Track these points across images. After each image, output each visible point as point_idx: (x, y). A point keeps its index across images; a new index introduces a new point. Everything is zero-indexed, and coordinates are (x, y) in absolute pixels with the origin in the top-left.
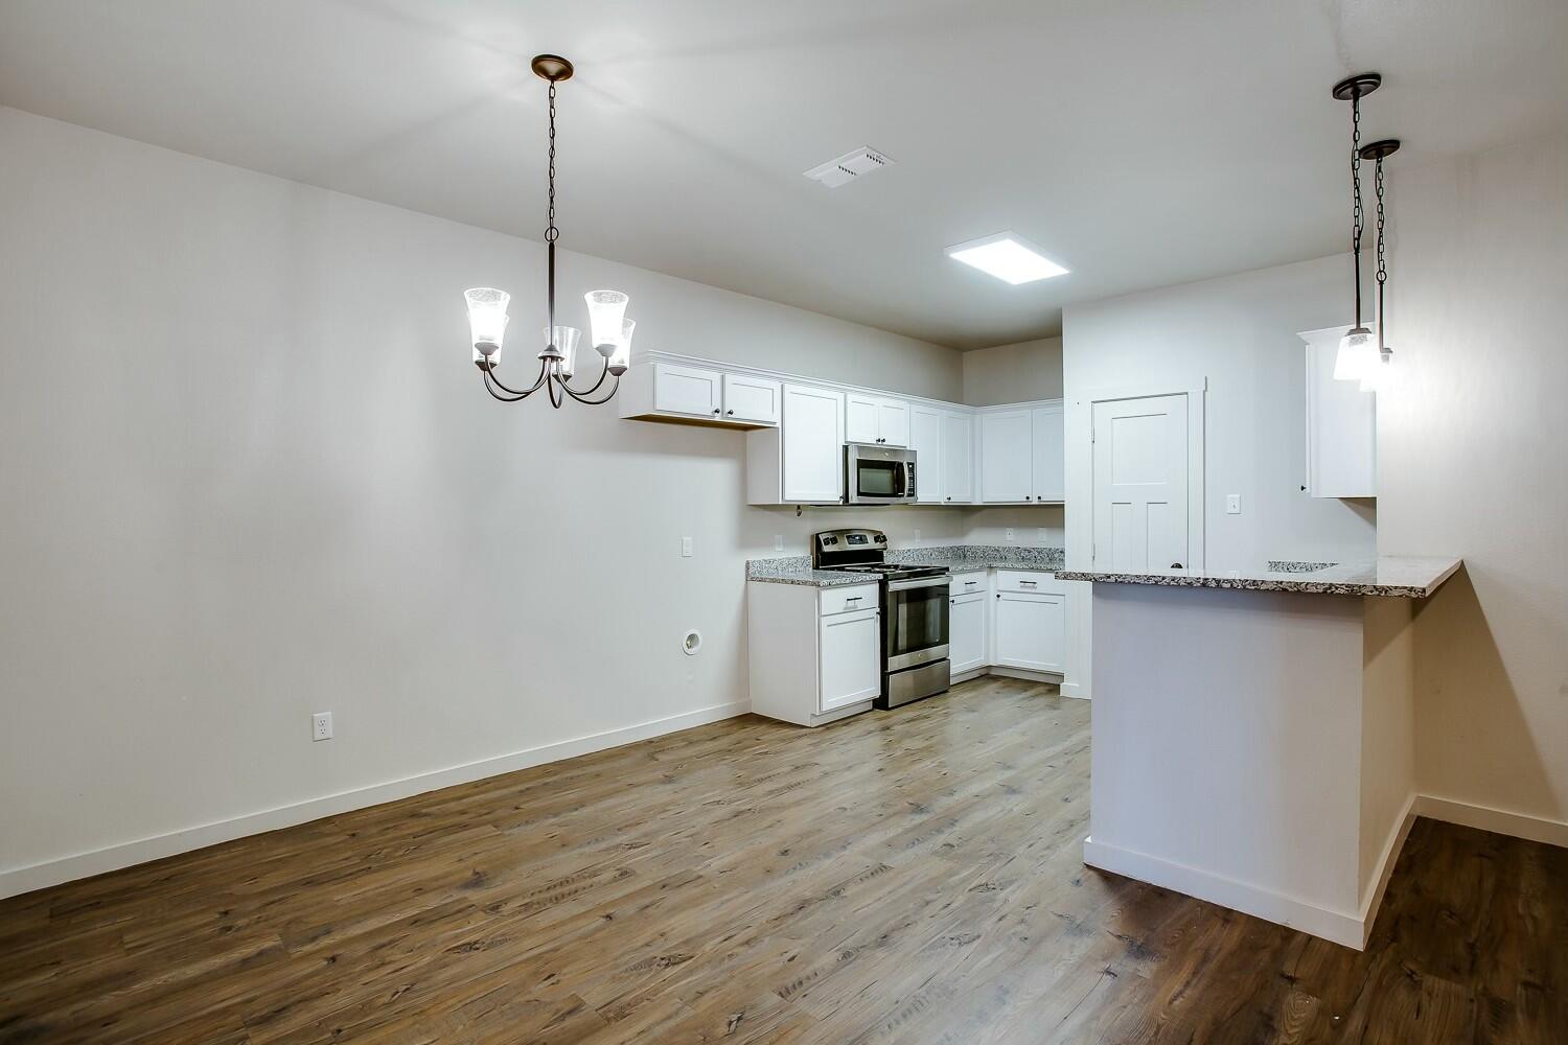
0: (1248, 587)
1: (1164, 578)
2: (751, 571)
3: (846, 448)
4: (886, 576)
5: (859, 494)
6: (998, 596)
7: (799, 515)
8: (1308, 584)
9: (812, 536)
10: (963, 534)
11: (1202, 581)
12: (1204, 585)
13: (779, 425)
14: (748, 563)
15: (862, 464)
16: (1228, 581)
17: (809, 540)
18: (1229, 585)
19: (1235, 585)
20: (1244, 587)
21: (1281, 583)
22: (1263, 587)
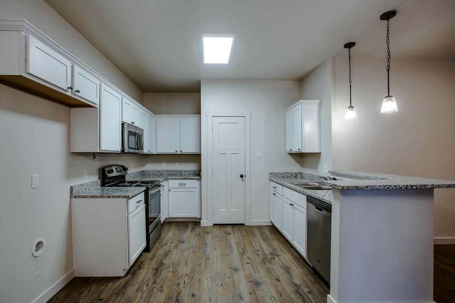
0: (422, 187)
1: (391, 186)
2: (74, 192)
3: (123, 124)
4: (147, 188)
5: (129, 148)
6: (170, 190)
7: (94, 158)
8: (442, 185)
9: (99, 169)
10: (143, 165)
11: (405, 186)
12: (406, 188)
13: (98, 106)
14: (71, 187)
15: (130, 133)
16: (415, 186)
17: (97, 172)
18: (415, 187)
19: (418, 187)
20: (421, 187)
21: (433, 185)
22: (428, 187)
